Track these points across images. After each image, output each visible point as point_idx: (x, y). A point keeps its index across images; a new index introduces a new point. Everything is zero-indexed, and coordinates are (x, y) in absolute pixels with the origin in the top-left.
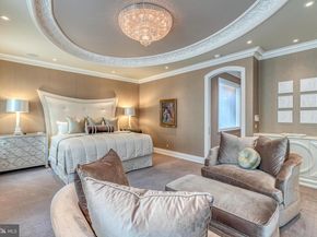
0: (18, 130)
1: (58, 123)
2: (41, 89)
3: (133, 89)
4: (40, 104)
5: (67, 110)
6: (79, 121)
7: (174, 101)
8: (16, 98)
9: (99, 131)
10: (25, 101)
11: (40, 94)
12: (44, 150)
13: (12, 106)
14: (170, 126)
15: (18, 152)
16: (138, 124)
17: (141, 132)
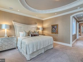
0: (6, 35)
1: (20, 33)
2: (14, 21)
3: (41, 22)
4: (13, 26)
5: (22, 28)
6: (27, 32)
7: (57, 25)
8: (5, 24)
9: (35, 36)
10: (8, 25)
11: (13, 23)
12: (16, 42)
13: (4, 27)
14: (55, 33)
15: (6, 44)
16: (43, 33)
17: (44, 35)
